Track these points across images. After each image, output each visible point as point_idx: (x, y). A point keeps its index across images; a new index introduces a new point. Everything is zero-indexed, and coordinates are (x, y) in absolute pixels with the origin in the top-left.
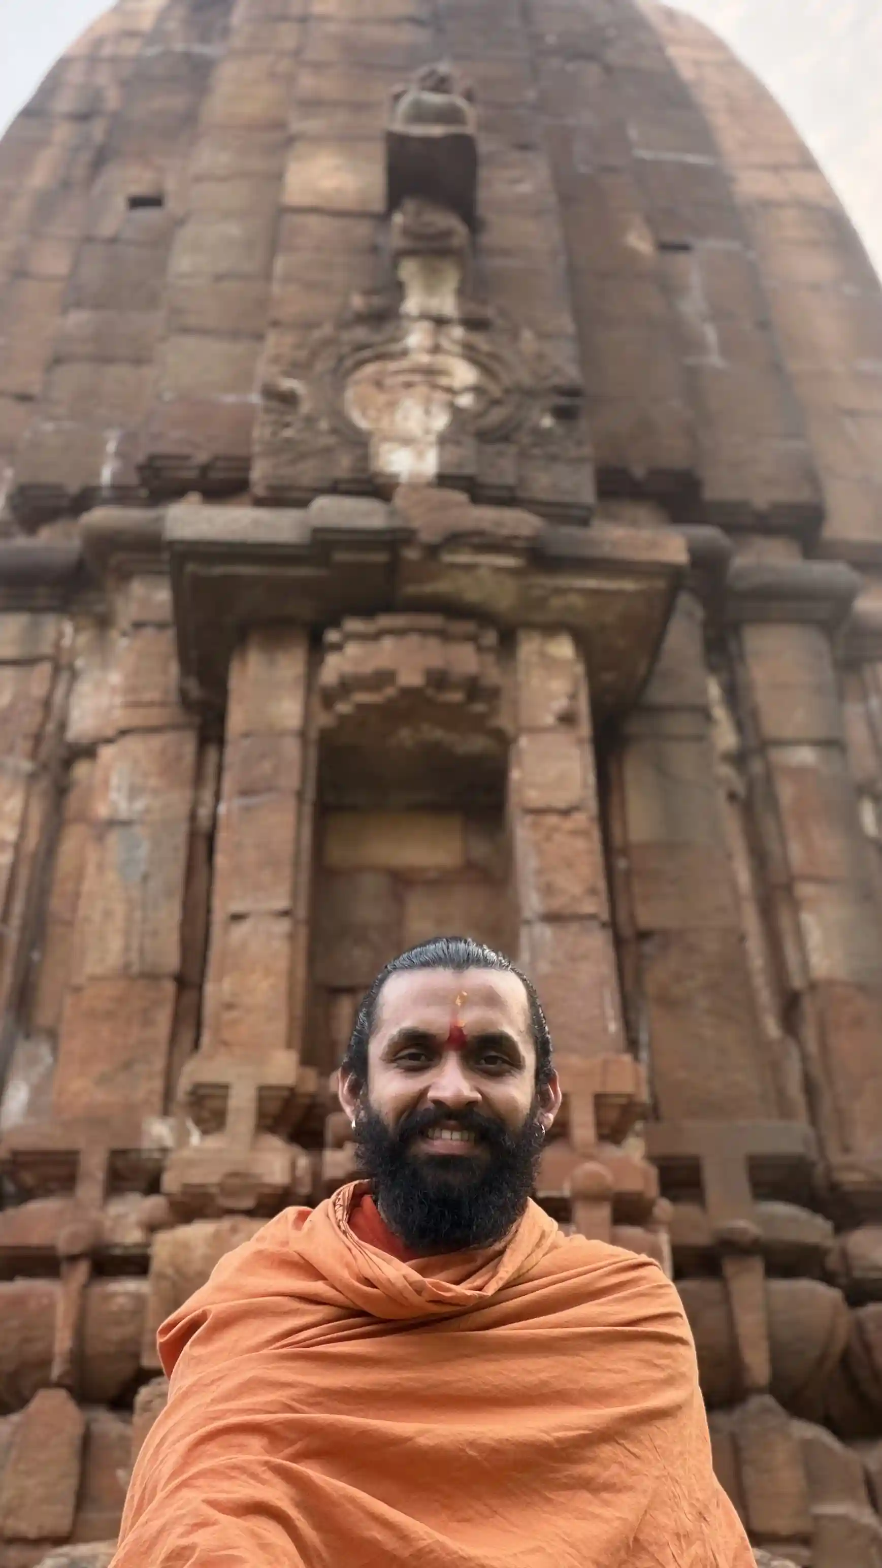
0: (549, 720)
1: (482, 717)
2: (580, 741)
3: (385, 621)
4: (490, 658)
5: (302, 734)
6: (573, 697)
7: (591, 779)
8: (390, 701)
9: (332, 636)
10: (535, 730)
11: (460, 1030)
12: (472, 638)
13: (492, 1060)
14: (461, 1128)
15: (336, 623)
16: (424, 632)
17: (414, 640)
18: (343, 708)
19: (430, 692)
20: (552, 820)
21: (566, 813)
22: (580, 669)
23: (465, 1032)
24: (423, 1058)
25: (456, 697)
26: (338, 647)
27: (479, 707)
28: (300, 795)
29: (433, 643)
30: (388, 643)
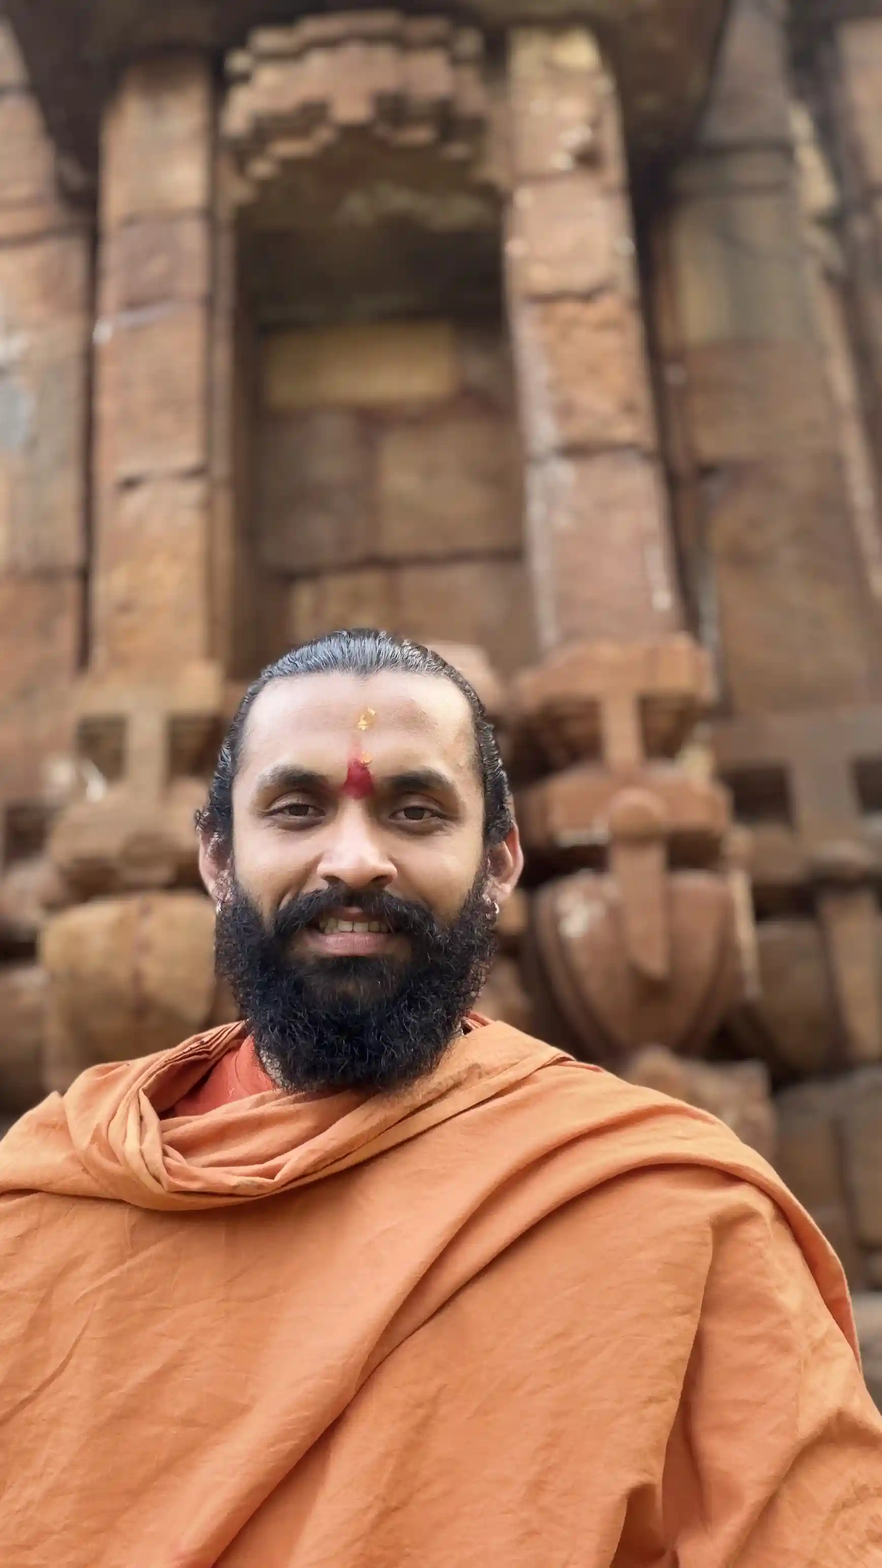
0: (561, 161)
1: (464, 165)
2: (606, 192)
3: (312, 28)
4: (469, 75)
5: (209, 213)
6: (595, 124)
7: (625, 245)
8: (327, 151)
9: (239, 62)
10: (542, 178)
11: (364, 767)
12: (441, 43)
13: (415, 813)
14: (366, 917)
15: (240, 41)
16: (371, 39)
17: (354, 53)
18: (262, 168)
19: (382, 130)
20: (568, 310)
21: (587, 297)
22: (604, 85)
23: (372, 771)
24: (311, 811)
25: (421, 135)
26: (245, 78)
27: (457, 150)
28: (209, 302)
29: (384, 55)
30: (318, 62)
